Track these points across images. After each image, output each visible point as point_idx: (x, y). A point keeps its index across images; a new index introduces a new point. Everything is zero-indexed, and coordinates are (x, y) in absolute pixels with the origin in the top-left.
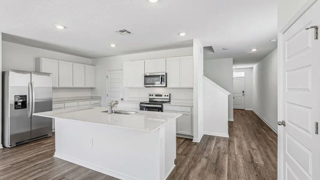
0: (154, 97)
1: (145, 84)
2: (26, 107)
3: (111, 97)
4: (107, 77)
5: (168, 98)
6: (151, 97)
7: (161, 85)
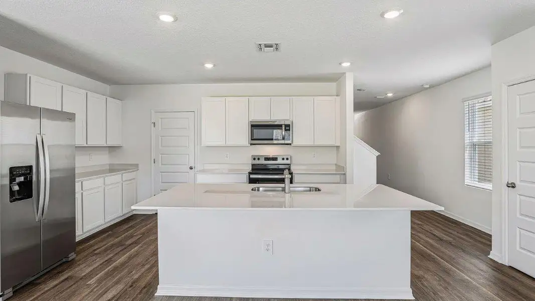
0: (263, 162)
1: (252, 140)
2: (30, 196)
3: (162, 164)
4: (153, 124)
5: (288, 162)
6: (257, 162)
7: (284, 141)
